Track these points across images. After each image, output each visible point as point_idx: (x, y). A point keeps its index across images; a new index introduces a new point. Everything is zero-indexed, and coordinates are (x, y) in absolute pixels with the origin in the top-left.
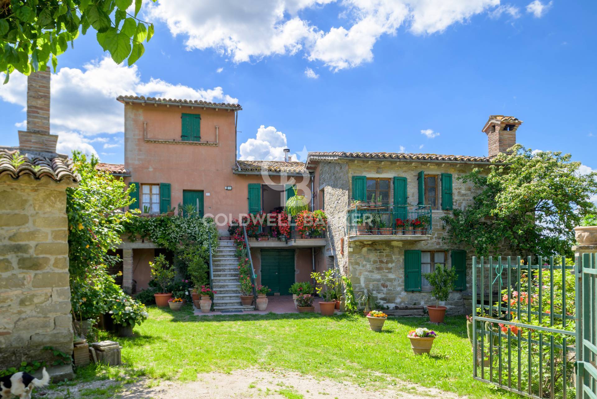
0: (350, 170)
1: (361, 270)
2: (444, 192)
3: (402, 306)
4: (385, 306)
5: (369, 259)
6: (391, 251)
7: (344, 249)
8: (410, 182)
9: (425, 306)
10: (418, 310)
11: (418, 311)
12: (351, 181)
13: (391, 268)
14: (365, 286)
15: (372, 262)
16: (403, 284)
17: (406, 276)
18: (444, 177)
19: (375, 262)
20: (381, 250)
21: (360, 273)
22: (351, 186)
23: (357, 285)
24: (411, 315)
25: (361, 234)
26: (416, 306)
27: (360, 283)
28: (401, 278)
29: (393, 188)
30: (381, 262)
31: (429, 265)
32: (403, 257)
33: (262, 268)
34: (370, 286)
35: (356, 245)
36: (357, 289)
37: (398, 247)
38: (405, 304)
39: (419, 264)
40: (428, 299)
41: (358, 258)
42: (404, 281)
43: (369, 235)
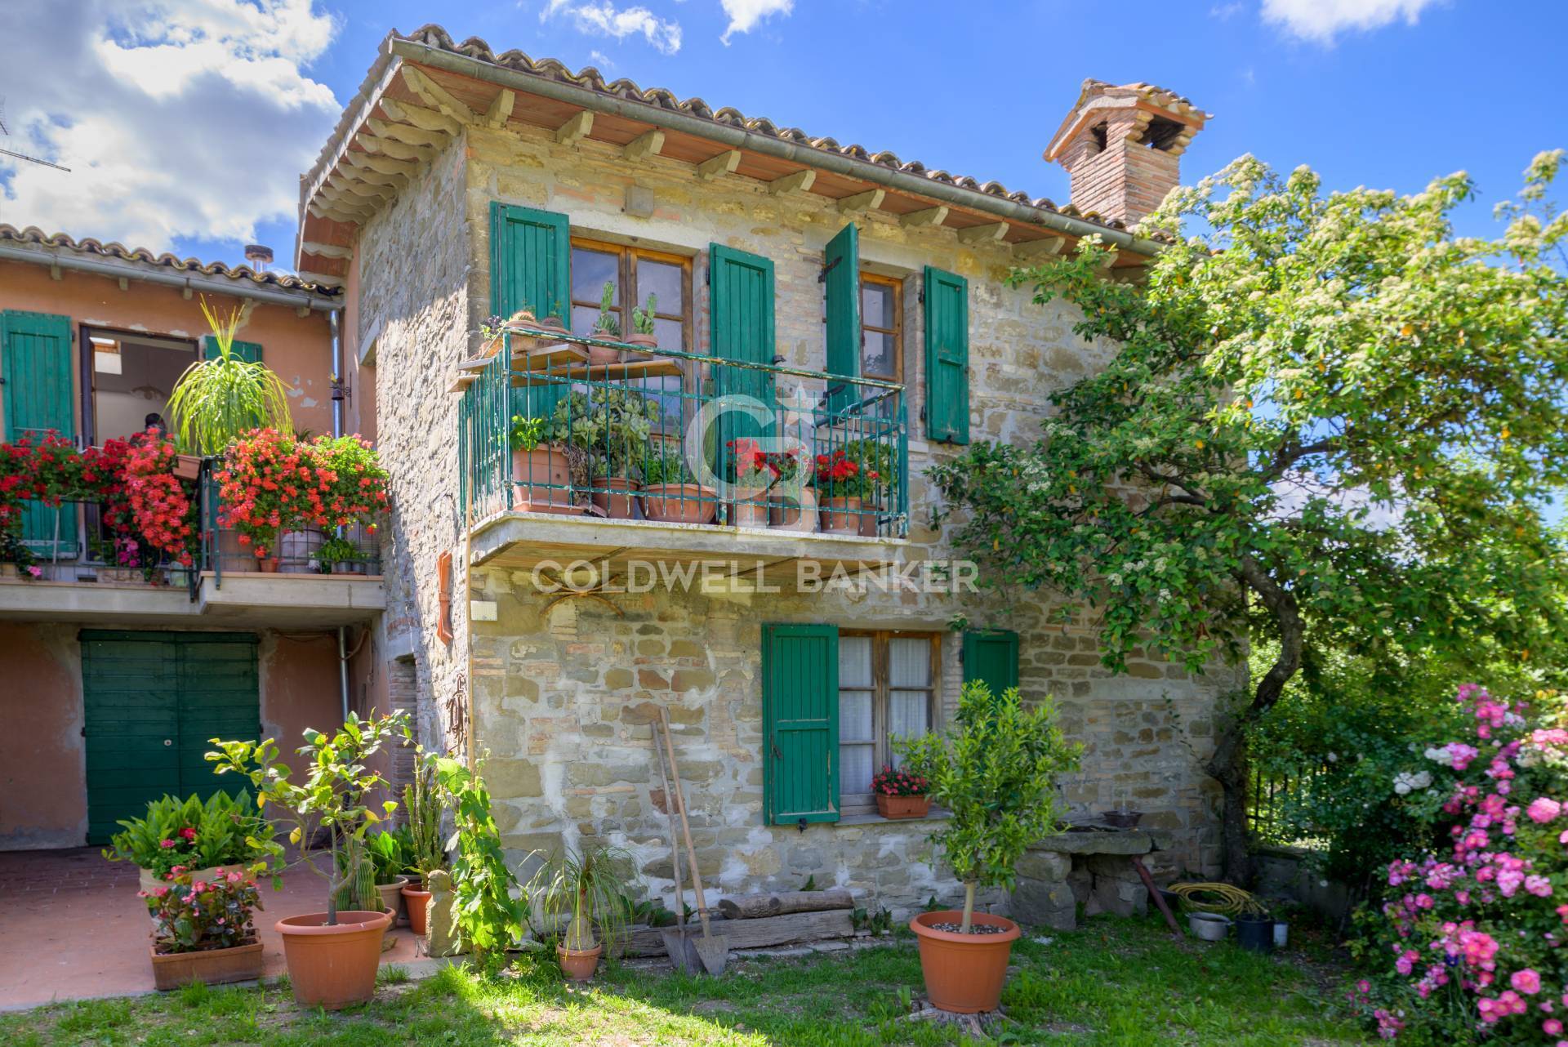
0: (477, 169)
1: (544, 720)
2: (936, 356)
3: (753, 903)
4: (671, 904)
5: (585, 664)
6: (696, 624)
7: (454, 611)
8: (787, 287)
9: (855, 892)
10: (827, 914)
11: (827, 921)
12: (482, 233)
13: (700, 712)
14: (568, 808)
15: (601, 681)
16: (758, 790)
17: (772, 752)
18: (935, 285)
19: (618, 680)
20: (649, 616)
21: (541, 739)
22: (483, 260)
23: (524, 803)
24: (796, 943)
25: (535, 509)
26: (818, 897)
27: (540, 793)
28: (746, 758)
29: (705, 305)
30: (651, 679)
31: (866, 700)
32: (757, 657)
33: (87, 719)
34: (593, 808)
35: (513, 586)
36: (524, 827)
37: (730, 605)
38: (766, 887)
39: (829, 692)
40: (866, 855)
41: (528, 656)
42: (759, 776)
43: (586, 512)
